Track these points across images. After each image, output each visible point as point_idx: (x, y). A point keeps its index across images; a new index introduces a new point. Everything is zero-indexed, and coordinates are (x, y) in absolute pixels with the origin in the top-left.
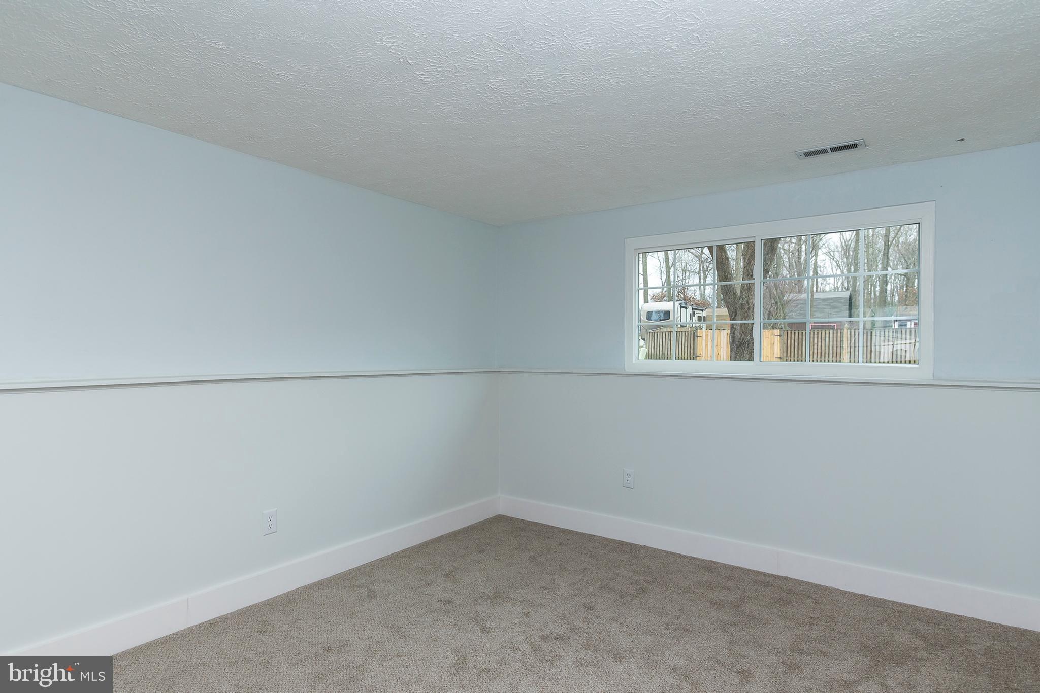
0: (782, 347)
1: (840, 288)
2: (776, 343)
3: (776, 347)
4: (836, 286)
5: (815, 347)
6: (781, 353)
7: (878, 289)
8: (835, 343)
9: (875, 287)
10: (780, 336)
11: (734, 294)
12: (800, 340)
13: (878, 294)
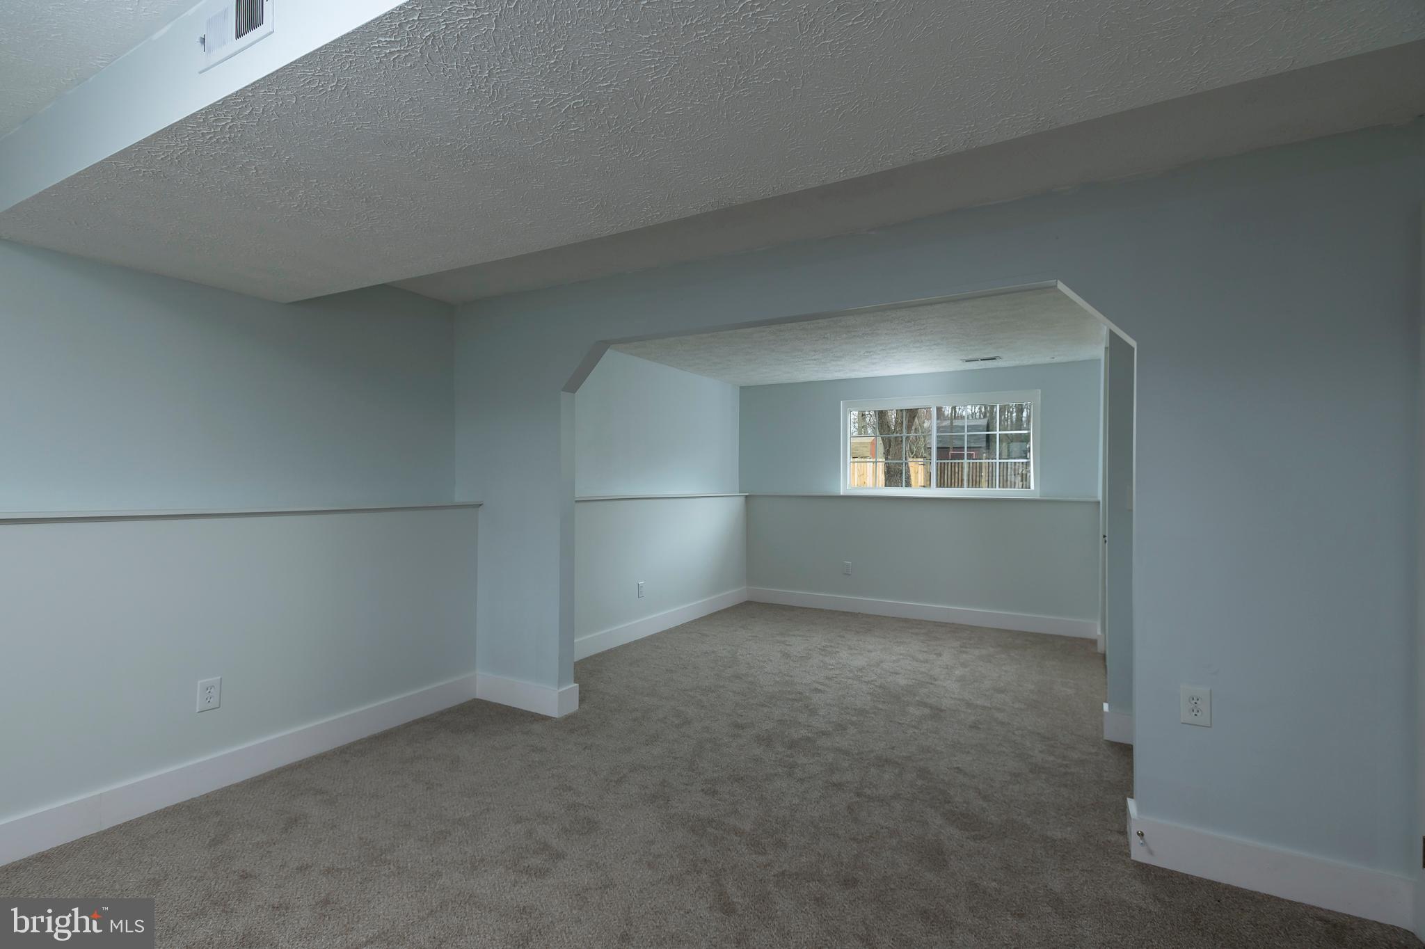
0: (925, 475)
1: (978, 414)
2: (920, 472)
3: (919, 475)
4: (973, 411)
5: (957, 475)
6: (924, 482)
7: (1014, 415)
8: (974, 471)
9: (1012, 413)
10: (924, 465)
11: (889, 427)
12: (942, 469)
13: (1014, 420)
